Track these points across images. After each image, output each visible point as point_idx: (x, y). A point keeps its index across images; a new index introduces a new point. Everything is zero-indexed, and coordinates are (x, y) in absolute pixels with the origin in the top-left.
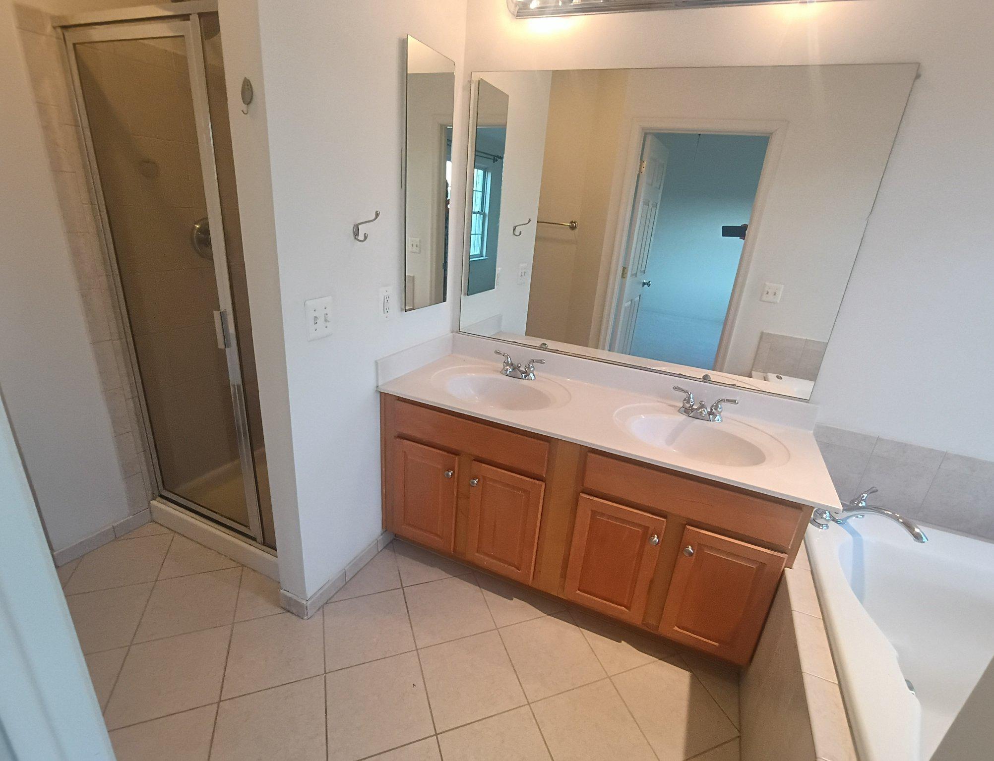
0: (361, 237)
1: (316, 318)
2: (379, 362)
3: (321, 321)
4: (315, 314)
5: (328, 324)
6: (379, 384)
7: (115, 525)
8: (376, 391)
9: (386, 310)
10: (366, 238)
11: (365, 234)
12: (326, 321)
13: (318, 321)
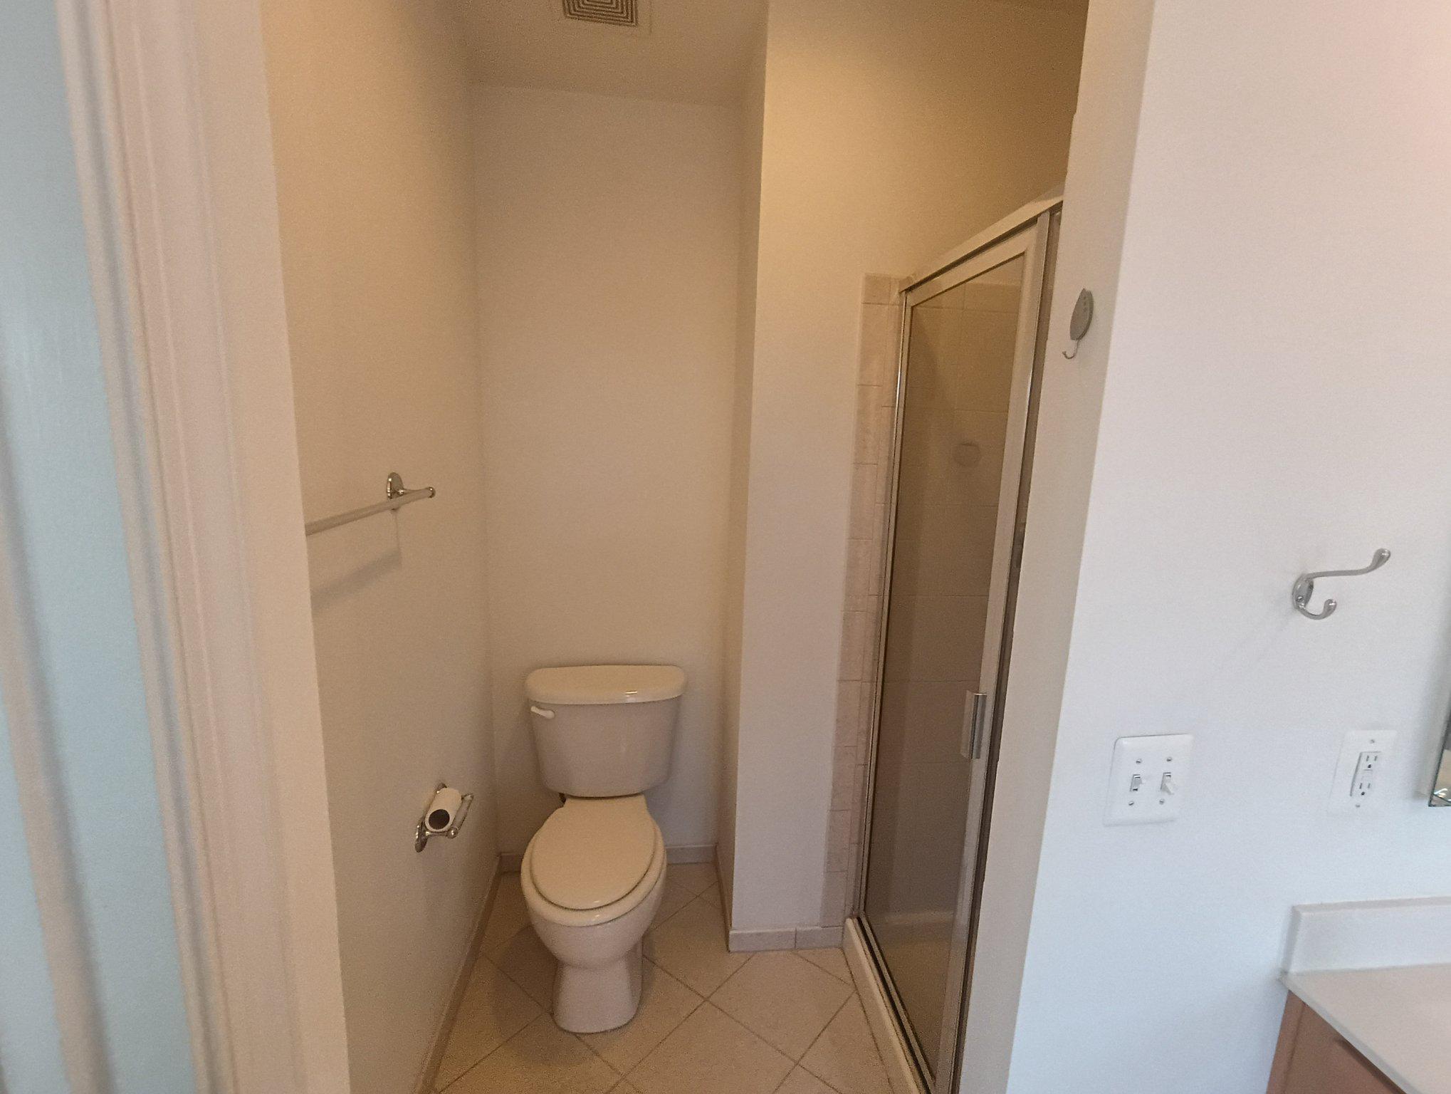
0: (1315, 605)
1: (1136, 780)
2: (1304, 914)
3: (1149, 788)
4: (1137, 770)
5: (1165, 796)
6: (1294, 969)
7: (799, 929)
8: (1279, 980)
9: (1359, 788)
10: (1329, 609)
11: (1331, 601)
12: (1163, 788)
13: (1141, 787)
